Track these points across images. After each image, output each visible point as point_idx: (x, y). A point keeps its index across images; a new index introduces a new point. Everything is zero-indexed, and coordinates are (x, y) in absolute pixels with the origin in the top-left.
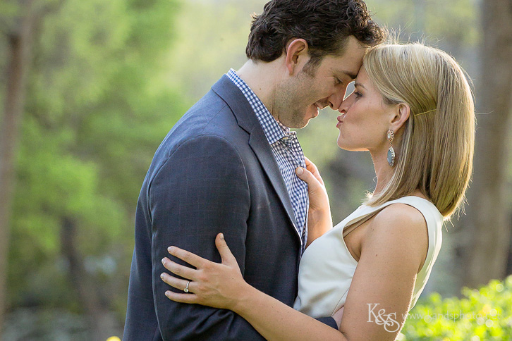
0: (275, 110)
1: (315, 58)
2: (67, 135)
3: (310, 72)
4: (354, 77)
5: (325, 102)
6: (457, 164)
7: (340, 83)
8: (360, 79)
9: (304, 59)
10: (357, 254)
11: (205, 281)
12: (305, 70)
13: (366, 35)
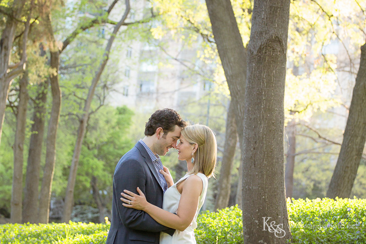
0: (155, 150)
1: (166, 133)
2: (96, 152)
3: (164, 137)
4: (179, 138)
5: (171, 146)
6: (211, 160)
7: (175, 140)
8: (181, 138)
9: (162, 134)
10: (181, 192)
11: (135, 201)
12: (163, 137)
13: (181, 124)
